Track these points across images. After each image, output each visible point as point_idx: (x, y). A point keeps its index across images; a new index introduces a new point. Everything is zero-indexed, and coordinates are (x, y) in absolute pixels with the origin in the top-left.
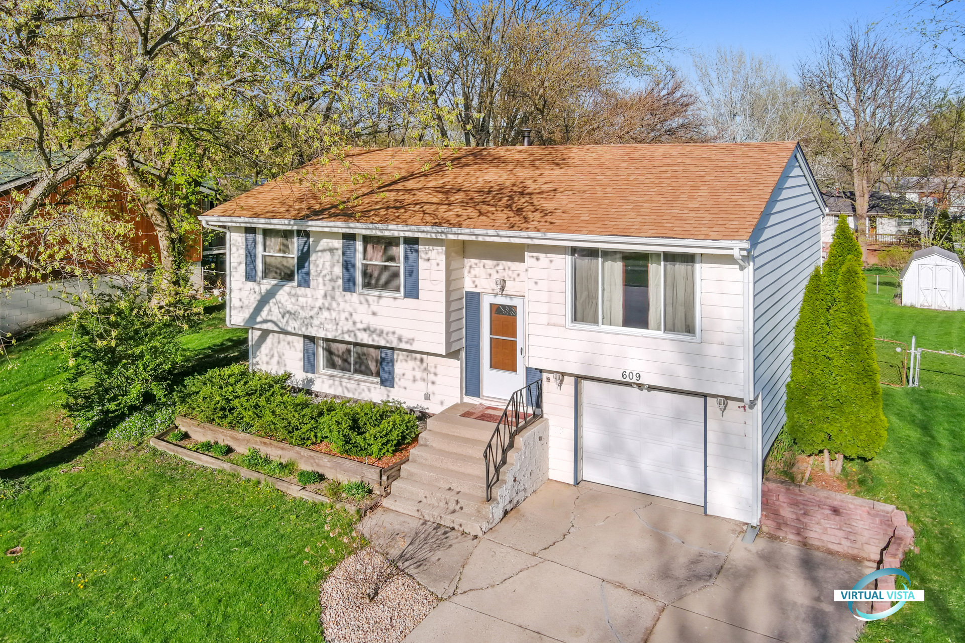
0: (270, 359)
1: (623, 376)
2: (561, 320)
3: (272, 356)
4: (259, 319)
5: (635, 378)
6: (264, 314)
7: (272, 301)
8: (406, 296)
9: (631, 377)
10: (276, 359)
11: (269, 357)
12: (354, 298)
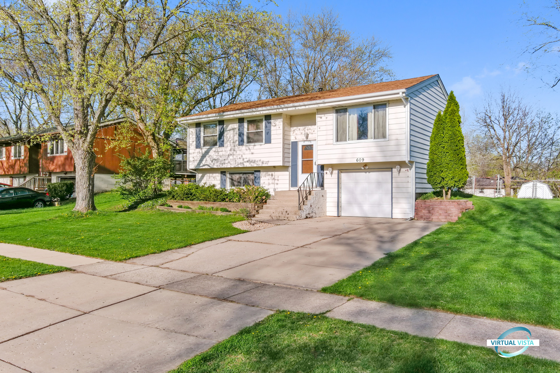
1: (357, 161)
4: (201, 165)
6: (204, 162)
7: (207, 156)
9: (360, 161)
12: (243, 148)
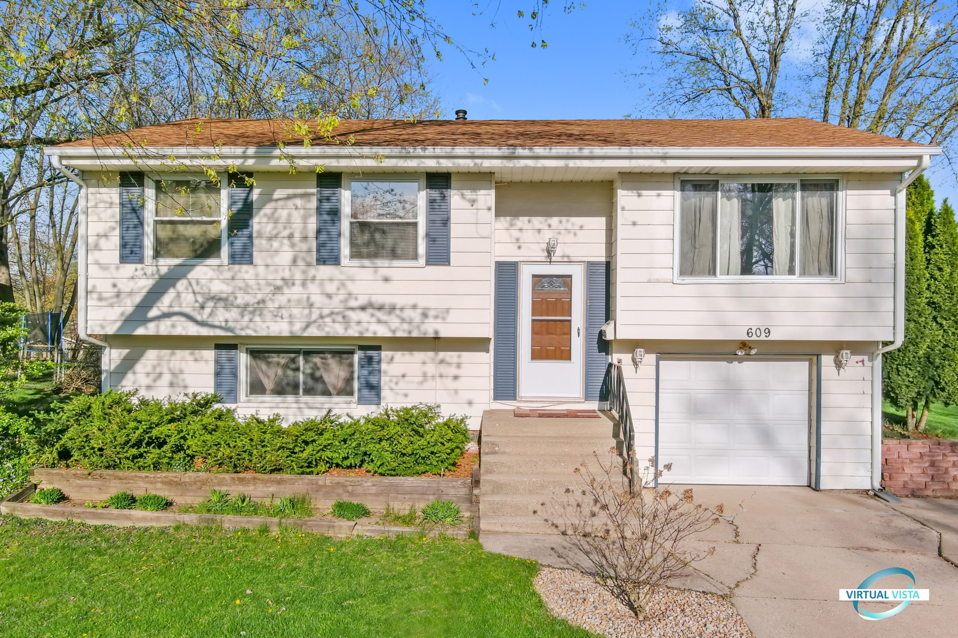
0: (155, 380)
1: (748, 334)
2: (667, 274)
3: (160, 375)
4: (153, 313)
5: (763, 334)
6: (166, 302)
7: (181, 285)
8: (429, 262)
9: (758, 334)
10: (166, 378)
11: (152, 376)
12: (339, 271)
